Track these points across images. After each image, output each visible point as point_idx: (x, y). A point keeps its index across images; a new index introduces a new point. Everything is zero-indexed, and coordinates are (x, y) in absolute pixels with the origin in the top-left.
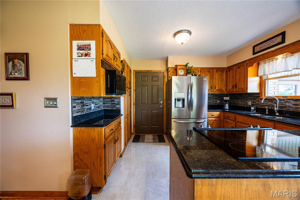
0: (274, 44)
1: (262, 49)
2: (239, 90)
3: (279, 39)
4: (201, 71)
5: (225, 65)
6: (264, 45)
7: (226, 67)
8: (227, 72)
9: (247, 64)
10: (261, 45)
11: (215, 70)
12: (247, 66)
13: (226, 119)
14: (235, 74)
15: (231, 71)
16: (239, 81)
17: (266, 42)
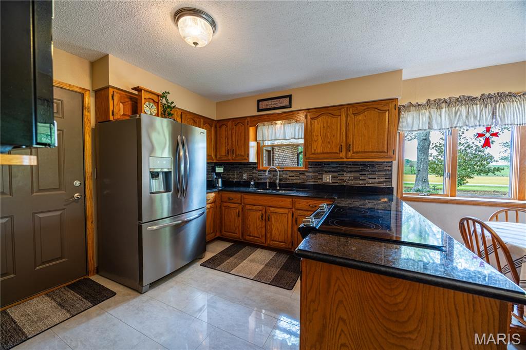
0: (281, 105)
1: (268, 107)
2: (237, 158)
3: (286, 102)
4: (181, 116)
5: (214, 116)
6: (270, 102)
7: (215, 119)
8: (216, 127)
9: (248, 122)
10: (267, 102)
11: (202, 121)
12: (248, 124)
13: (226, 202)
14: (229, 133)
15: (224, 128)
16: (238, 145)
17: (273, 101)
